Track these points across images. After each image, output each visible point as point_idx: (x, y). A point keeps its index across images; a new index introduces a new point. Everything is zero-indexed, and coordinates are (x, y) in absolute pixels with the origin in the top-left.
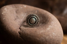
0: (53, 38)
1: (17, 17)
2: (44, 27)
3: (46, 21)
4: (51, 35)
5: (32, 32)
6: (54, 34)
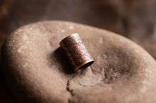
2: (132, 87)
3: (130, 66)
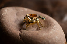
1: (17, 19)
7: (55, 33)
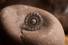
0: (55, 43)
1: (18, 19)
2: (46, 32)
3: (48, 24)
4: (53, 40)
5: (34, 37)
6: (56, 38)
7: (54, 34)
